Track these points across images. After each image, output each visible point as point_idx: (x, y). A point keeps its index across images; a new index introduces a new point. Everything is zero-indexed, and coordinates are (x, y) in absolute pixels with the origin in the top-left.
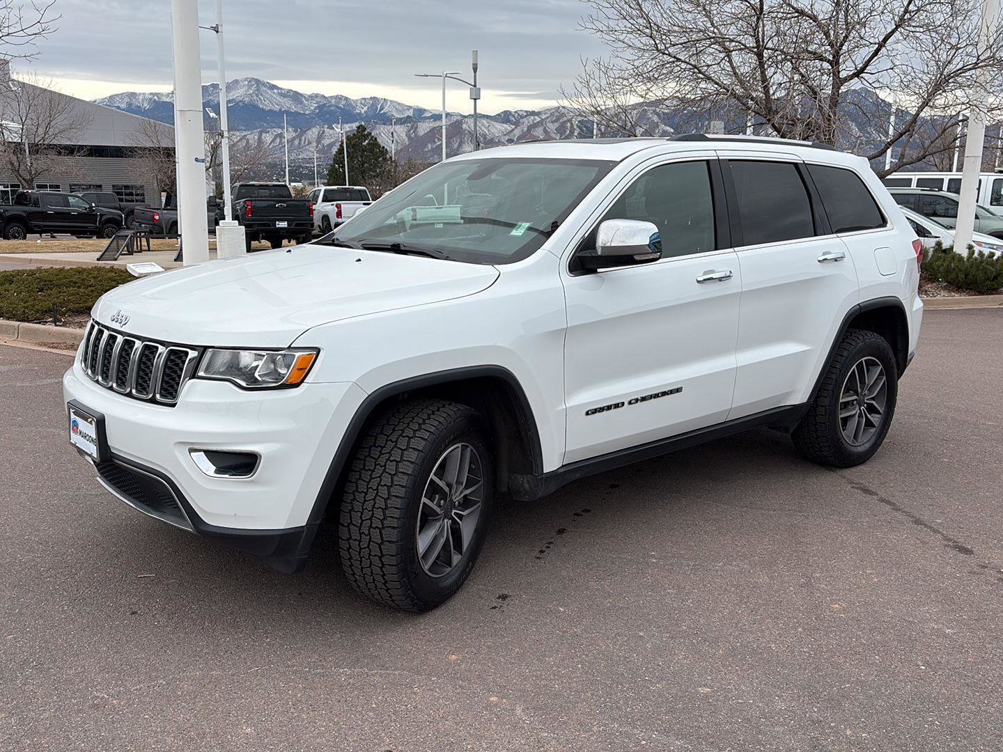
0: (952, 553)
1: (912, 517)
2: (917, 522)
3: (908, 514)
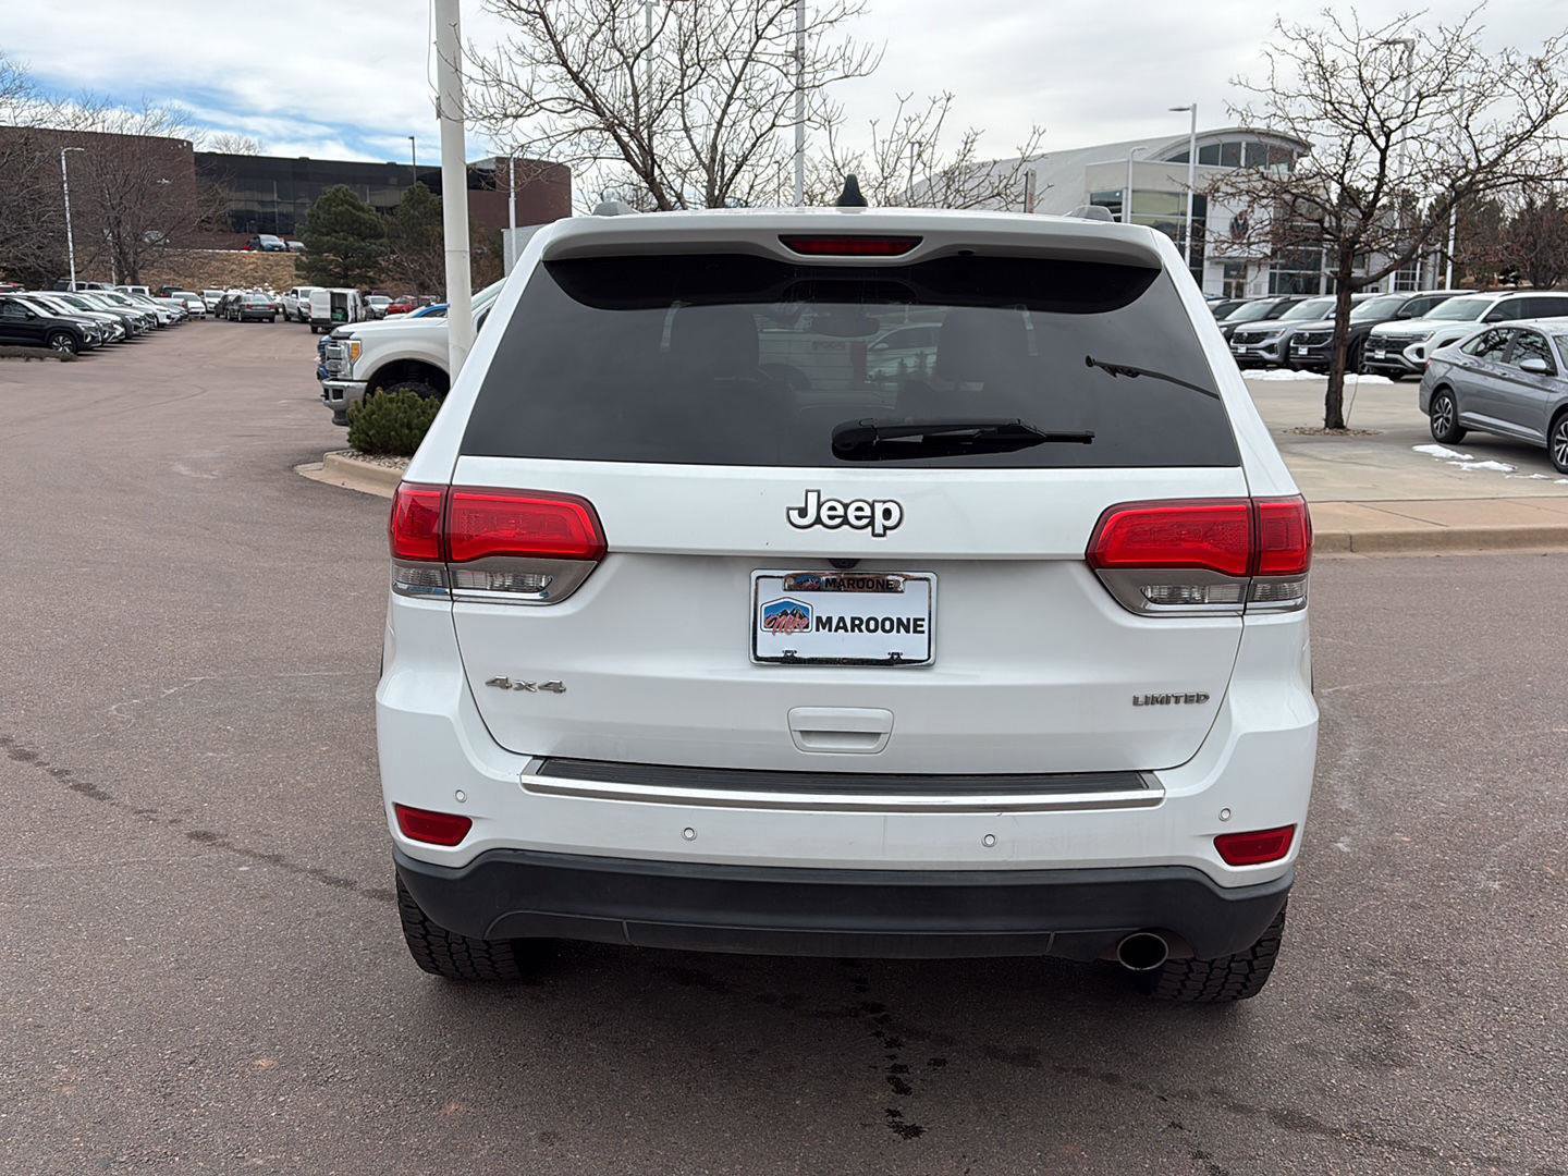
0: (217, 828)
1: (286, 866)
2: (277, 859)
3: (295, 869)
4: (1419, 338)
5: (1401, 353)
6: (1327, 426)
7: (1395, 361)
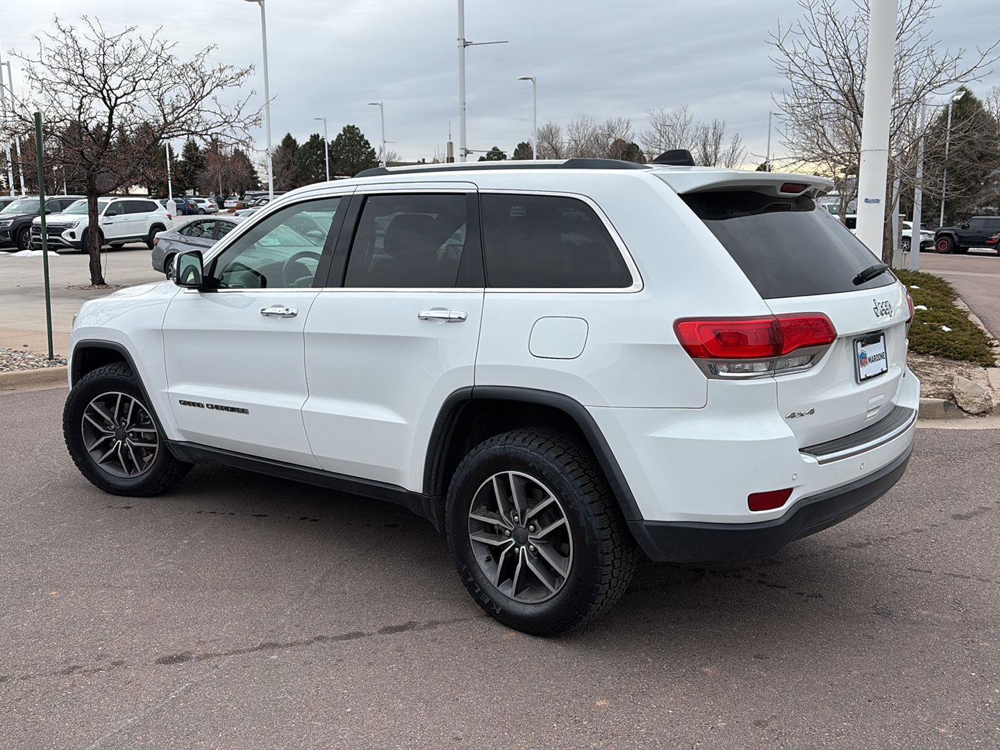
4: (70, 225)
5: (60, 236)
6: (93, 283)
7: (57, 241)
